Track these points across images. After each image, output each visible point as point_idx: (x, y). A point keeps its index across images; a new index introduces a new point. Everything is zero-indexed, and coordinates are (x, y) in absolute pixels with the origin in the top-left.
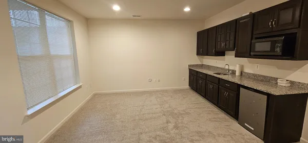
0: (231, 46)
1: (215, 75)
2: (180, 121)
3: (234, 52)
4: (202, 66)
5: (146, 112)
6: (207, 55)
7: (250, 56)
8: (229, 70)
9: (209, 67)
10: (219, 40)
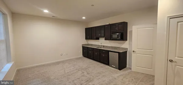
0: (103, 35)
1: (98, 48)
2: (88, 71)
3: (104, 38)
4: (88, 44)
5: (69, 72)
6: (92, 39)
7: (110, 40)
8: (102, 46)
9: (92, 45)
10: (97, 33)
